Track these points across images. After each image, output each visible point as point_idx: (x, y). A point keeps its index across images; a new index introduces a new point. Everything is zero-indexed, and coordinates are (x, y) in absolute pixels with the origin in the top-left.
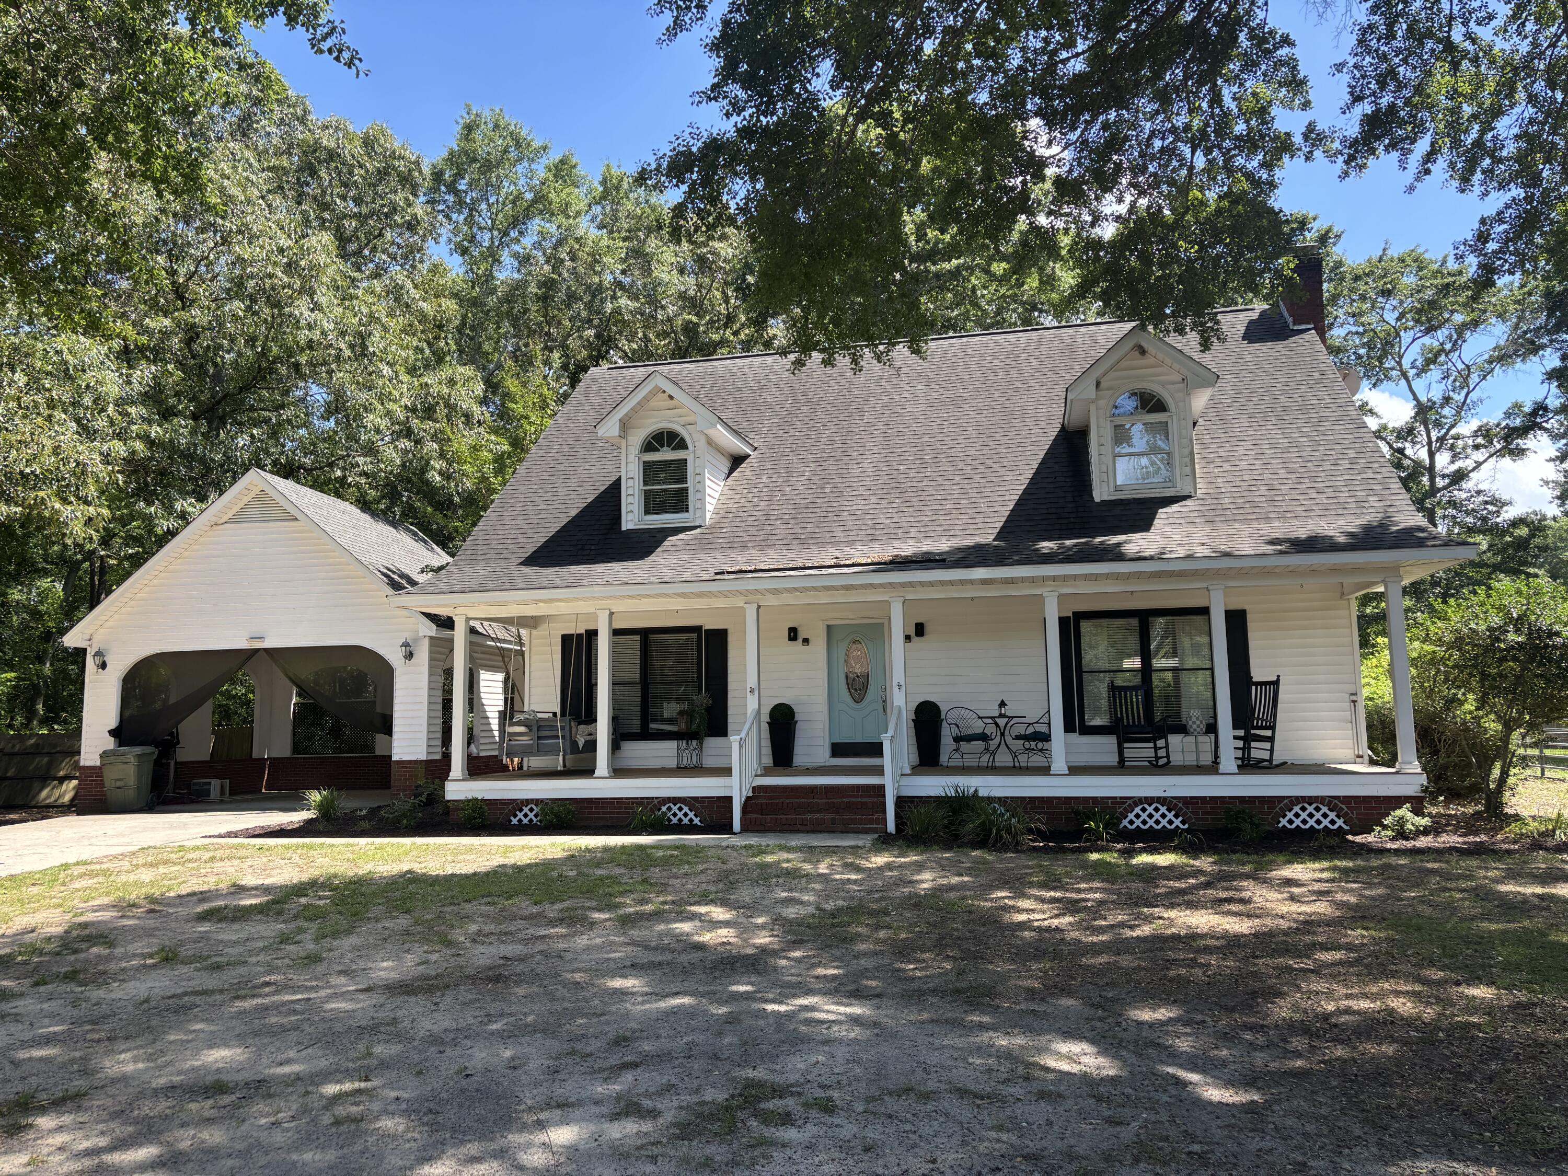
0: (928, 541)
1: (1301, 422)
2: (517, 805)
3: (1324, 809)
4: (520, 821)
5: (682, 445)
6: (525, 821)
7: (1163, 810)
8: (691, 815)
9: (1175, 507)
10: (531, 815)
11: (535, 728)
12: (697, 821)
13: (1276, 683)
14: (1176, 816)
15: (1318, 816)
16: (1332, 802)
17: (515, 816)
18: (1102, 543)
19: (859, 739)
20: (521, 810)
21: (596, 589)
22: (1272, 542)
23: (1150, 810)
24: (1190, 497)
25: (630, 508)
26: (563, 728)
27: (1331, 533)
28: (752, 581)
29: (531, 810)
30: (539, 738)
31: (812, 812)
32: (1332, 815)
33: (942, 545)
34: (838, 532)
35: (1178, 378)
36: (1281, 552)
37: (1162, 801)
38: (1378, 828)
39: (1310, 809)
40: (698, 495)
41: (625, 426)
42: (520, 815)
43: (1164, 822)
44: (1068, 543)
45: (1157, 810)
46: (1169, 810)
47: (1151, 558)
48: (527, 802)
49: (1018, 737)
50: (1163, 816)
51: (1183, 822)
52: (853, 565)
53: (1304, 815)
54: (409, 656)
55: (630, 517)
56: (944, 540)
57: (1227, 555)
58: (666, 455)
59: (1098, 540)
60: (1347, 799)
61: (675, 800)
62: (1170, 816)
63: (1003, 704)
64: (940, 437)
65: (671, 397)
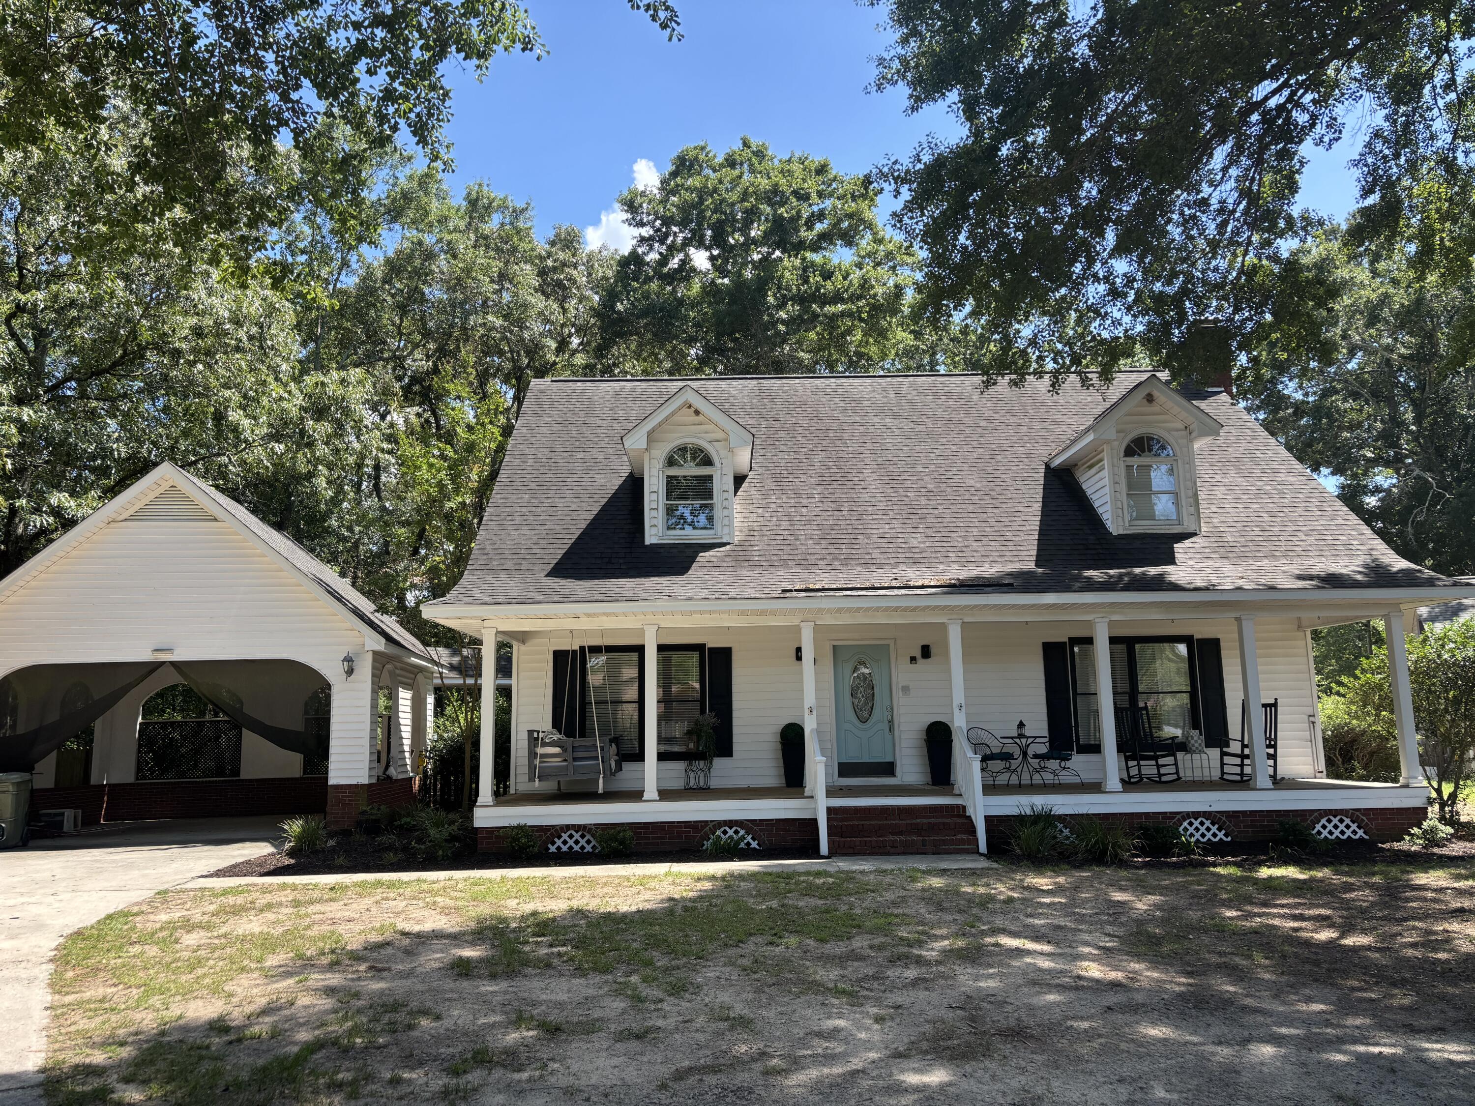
0: (972, 566)
1: (1258, 472)
2: (554, 832)
3: (1347, 821)
4: (559, 848)
5: (708, 462)
6: (565, 848)
7: (1208, 823)
8: (749, 838)
9: (1187, 543)
10: (571, 842)
11: (570, 749)
12: (754, 844)
13: (1275, 705)
14: (1220, 829)
15: (1342, 827)
16: (1355, 815)
17: (553, 843)
18: (1144, 573)
19: (866, 759)
20: (559, 837)
21: (659, 603)
22: (1300, 577)
23: (1196, 823)
24: (1193, 535)
25: (654, 522)
26: (602, 749)
27: (1345, 571)
28: (824, 600)
29: (571, 836)
30: (575, 759)
31: (893, 834)
32: (1354, 827)
33: (989, 571)
34: (876, 553)
35: (1180, 425)
36: (1319, 587)
37: (1207, 815)
38: (1407, 838)
39: (1335, 821)
40: (726, 512)
41: (651, 437)
42: (559, 843)
43: (1209, 835)
44: (1112, 572)
45: (1202, 824)
46: (1213, 824)
47: (1206, 589)
48: (568, 827)
49: (1036, 756)
50: (1208, 829)
51: (1226, 835)
52: (923, 587)
53: (1330, 827)
54: (350, 672)
55: (654, 531)
56: (987, 565)
57: (1272, 588)
58: (691, 470)
59: (1137, 571)
60: (1367, 811)
61: (731, 823)
62: (1214, 829)
63: (1021, 725)
64: (932, 468)
65: (697, 412)
